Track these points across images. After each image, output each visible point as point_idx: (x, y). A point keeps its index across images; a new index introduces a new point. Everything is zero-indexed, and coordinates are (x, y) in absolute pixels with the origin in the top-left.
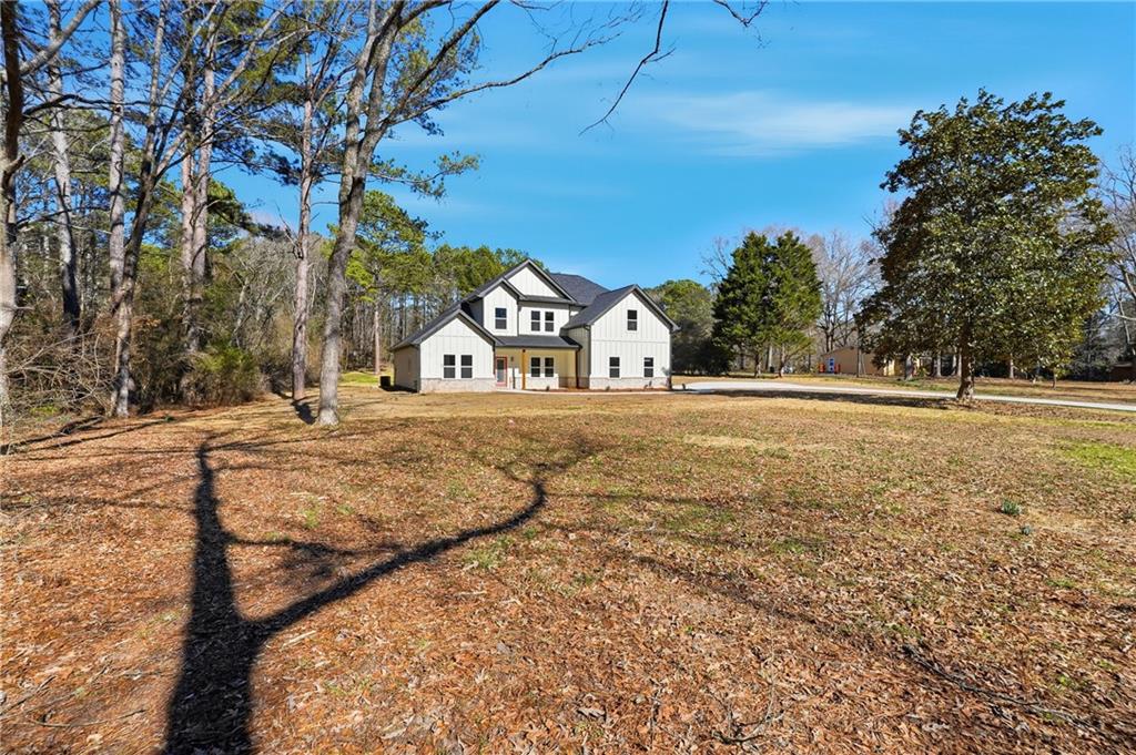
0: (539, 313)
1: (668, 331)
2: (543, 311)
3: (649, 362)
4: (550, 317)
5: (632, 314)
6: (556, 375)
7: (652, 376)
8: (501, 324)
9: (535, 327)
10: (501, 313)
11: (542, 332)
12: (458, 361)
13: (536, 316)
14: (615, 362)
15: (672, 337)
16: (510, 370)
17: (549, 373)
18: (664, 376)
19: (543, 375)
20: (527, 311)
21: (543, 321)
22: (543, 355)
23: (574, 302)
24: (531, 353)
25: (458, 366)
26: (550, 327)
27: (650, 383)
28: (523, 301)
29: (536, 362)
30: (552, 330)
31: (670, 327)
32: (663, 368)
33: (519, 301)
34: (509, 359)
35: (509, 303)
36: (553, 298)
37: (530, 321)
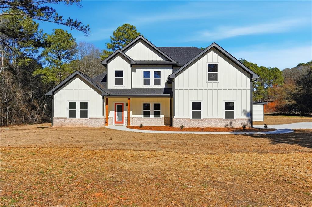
0: (149, 72)
1: (249, 79)
2: (152, 71)
3: (229, 106)
4: (157, 74)
5: (213, 68)
6: (162, 116)
7: (232, 117)
8: (119, 81)
9: (147, 82)
10: (119, 74)
11: (152, 85)
12: (78, 106)
13: (147, 74)
14: (196, 106)
15: (253, 86)
16: (125, 113)
17: (157, 114)
18: (245, 117)
19: (152, 116)
20: (140, 72)
21: (152, 78)
22: (152, 102)
23: (174, 62)
24: (147, 100)
25: (78, 110)
26: (157, 82)
27: (231, 123)
28: (135, 65)
29: (146, 107)
30: (159, 84)
31: (250, 76)
32: (244, 111)
33: (132, 65)
34: (125, 105)
35: (126, 67)
36: (160, 61)
37: (142, 78)
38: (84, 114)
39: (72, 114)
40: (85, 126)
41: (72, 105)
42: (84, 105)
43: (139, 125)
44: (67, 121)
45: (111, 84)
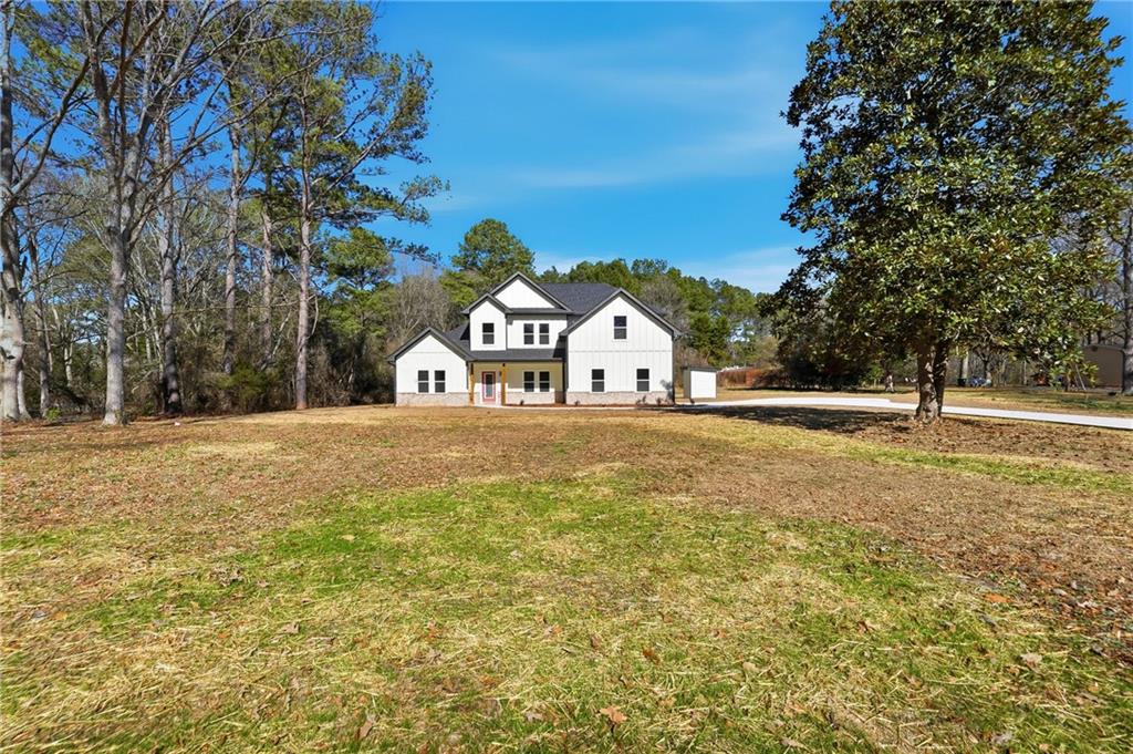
0: (532, 325)
1: (670, 337)
2: (537, 324)
3: (643, 374)
4: (544, 329)
5: (620, 321)
6: (552, 390)
7: (647, 389)
8: (488, 339)
9: (529, 340)
10: (488, 328)
11: (537, 345)
12: (432, 376)
13: (528, 329)
14: (598, 375)
15: (675, 347)
16: (498, 386)
17: (544, 387)
18: (663, 389)
19: (537, 390)
20: (519, 325)
21: (537, 334)
22: (537, 369)
23: (569, 311)
24: (529, 367)
25: (432, 381)
26: (544, 340)
27: (645, 398)
28: (512, 315)
29: (529, 376)
30: (548, 343)
31: (671, 332)
32: (662, 382)
33: (507, 315)
34: (497, 375)
35: (497, 318)
36: (548, 309)
37: (522, 334)
38: (440, 388)
39: (423, 388)
40: (442, 404)
41: (423, 375)
42: (440, 375)
43: (518, 403)
44: (417, 398)
45: (477, 343)
